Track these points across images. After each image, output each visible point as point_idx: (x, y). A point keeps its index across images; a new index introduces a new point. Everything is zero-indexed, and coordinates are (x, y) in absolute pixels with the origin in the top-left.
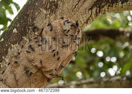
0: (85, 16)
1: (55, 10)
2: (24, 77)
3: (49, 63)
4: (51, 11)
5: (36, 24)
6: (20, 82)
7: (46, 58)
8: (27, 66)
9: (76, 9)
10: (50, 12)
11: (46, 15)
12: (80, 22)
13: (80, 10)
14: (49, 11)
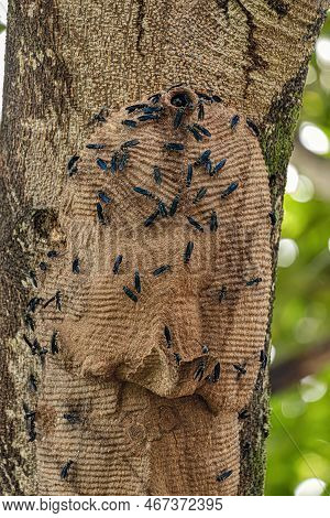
0: (226, 43)
1: (69, 92)
2: (89, 448)
3: (130, 331)
4: (57, 110)
5: (35, 198)
6: (87, 479)
7: (109, 319)
8: (76, 396)
9: (148, 36)
10: (54, 114)
11: (50, 136)
12: (218, 78)
13: (176, 32)
14: (49, 112)
